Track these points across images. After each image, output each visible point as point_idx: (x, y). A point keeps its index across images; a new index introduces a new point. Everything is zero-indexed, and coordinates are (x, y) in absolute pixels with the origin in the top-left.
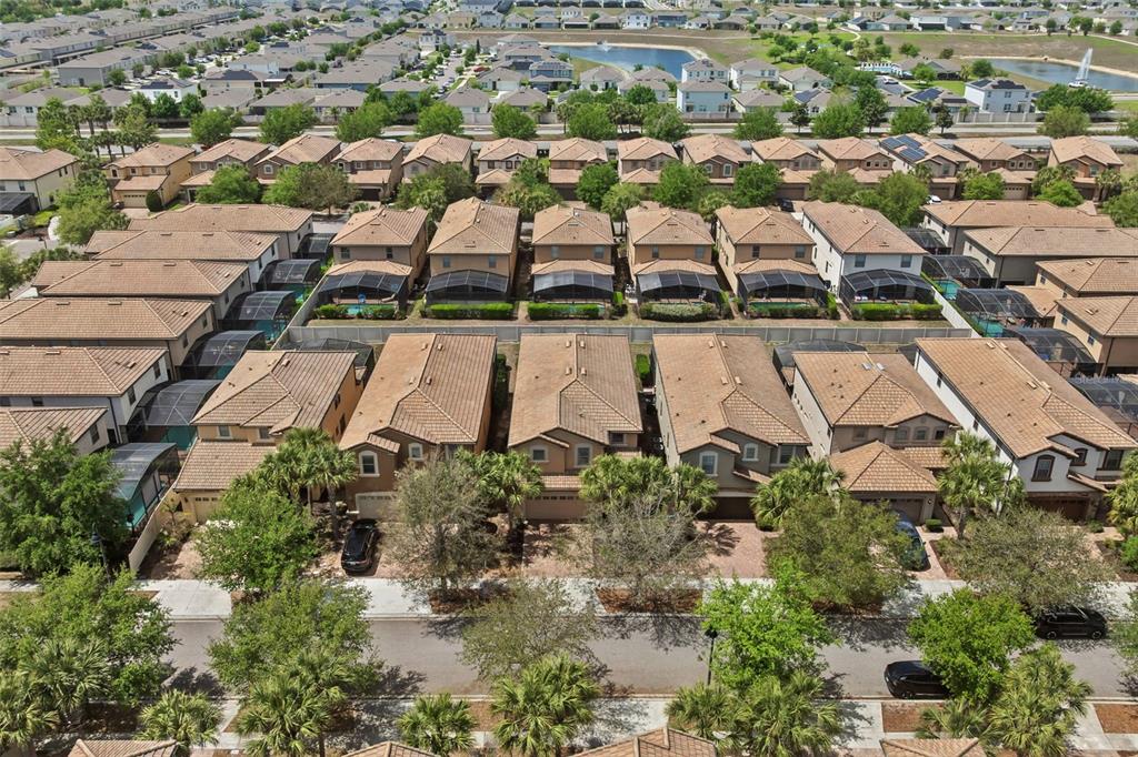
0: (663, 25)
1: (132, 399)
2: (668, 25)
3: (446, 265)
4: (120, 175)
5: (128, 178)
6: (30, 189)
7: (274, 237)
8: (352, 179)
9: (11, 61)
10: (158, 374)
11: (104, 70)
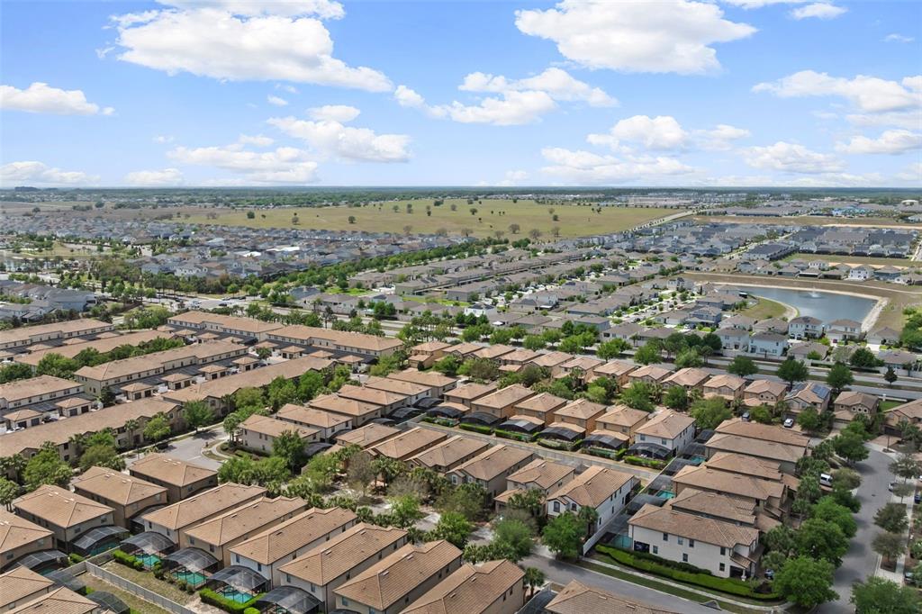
1: (333, 431)
2: (881, 279)
3: (478, 409)
4: (413, 353)
5: (416, 355)
6: (378, 354)
7: (429, 388)
8: (502, 368)
9: (435, 284)
10: (347, 426)
11: (468, 293)
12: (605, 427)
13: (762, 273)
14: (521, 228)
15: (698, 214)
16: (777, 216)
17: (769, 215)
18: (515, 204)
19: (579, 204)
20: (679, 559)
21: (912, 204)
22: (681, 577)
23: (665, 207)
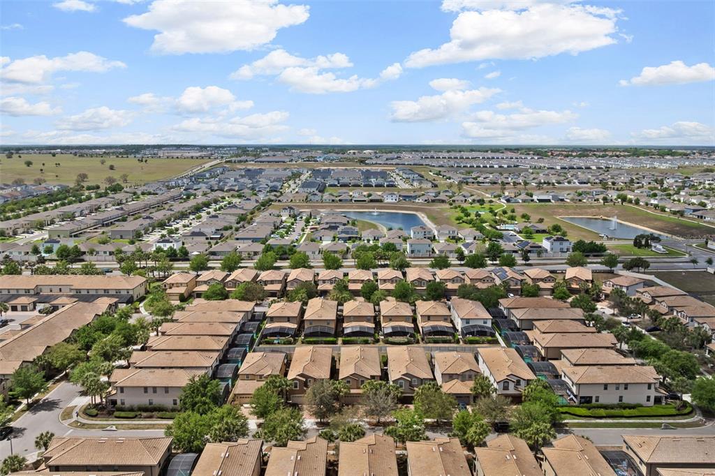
0: (405, 200)
3: (311, 324)
4: (167, 287)
5: (170, 288)
6: (131, 293)
7: (243, 313)
8: (266, 288)
11: (133, 231)
12: (429, 319)
13: (328, 201)
14: (88, 176)
15: (226, 162)
16: (284, 162)
17: (278, 162)
18: (54, 158)
19: (117, 157)
20: (616, 401)
21: (354, 153)
22: (629, 413)
23: (192, 157)
